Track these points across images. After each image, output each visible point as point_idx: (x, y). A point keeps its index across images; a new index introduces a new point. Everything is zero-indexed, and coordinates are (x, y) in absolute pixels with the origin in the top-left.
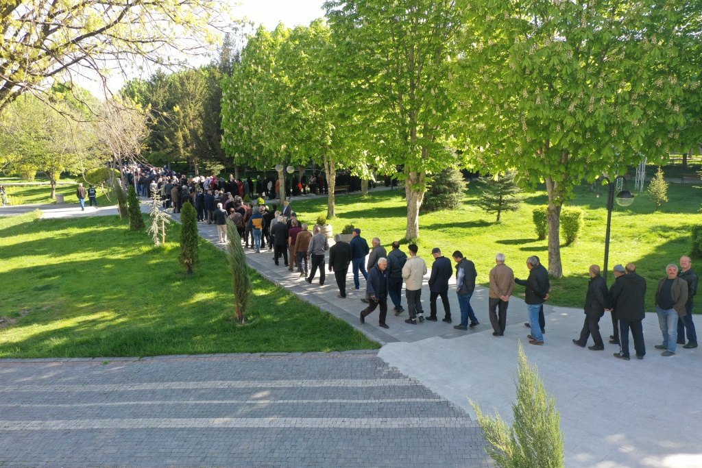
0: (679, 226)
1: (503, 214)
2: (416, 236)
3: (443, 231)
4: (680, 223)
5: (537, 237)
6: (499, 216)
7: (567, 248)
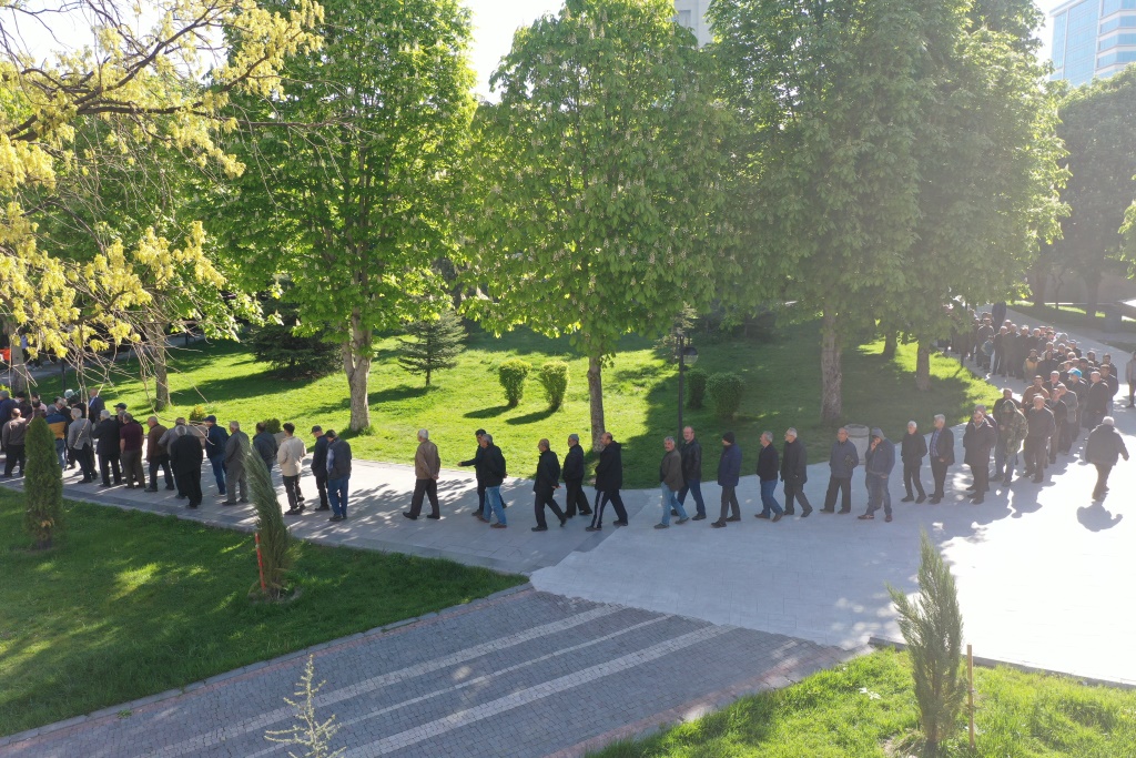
0: (638, 369)
1: (435, 375)
2: (367, 423)
3: (377, 409)
4: (637, 365)
5: (506, 402)
6: (428, 377)
7: (556, 413)
